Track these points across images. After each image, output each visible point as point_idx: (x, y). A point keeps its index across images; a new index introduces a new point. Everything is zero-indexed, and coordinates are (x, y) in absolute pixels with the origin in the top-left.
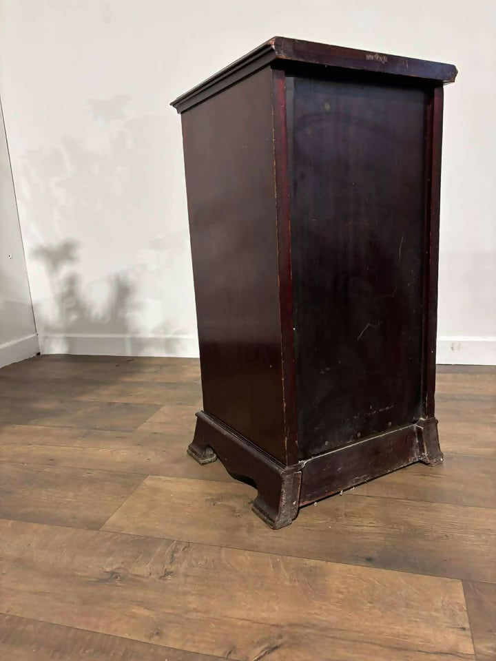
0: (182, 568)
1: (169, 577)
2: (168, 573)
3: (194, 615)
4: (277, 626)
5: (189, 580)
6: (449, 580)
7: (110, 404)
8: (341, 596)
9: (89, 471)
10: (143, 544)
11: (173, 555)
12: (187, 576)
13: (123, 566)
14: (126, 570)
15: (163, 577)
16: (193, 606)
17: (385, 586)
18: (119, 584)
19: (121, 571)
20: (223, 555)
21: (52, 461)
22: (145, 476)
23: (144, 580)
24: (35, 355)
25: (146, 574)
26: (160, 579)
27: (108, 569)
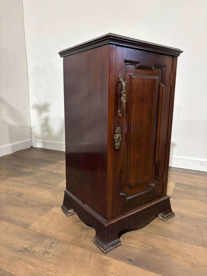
0: (52, 251)
1: (46, 254)
2: (46, 252)
3: (50, 273)
5: (54, 257)
7: (51, 172)
9: (32, 201)
10: (41, 237)
11: (51, 245)
12: (53, 255)
13: (30, 246)
14: (31, 248)
15: (44, 254)
16: (51, 269)
17: (132, 274)
18: (26, 254)
19: (29, 248)
20: (71, 248)
21: (20, 195)
22: (53, 207)
23: (37, 254)
24: (30, 147)
25: (38, 251)
26: (43, 254)
27: (25, 246)
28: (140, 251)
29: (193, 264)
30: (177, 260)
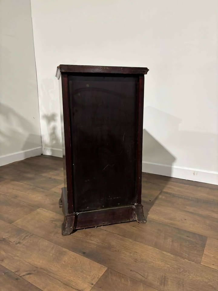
0: (24, 242)
1: (18, 244)
2: (19, 243)
4: (37, 268)
5: (24, 246)
6: (104, 266)
7: (50, 178)
8: (64, 263)
10: (19, 231)
11: (25, 237)
12: (24, 245)
14: (9, 239)
16: (18, 255)
17: (81, 263)
19: (7, 239)
20: (40, 241)
21: (16, 197)
22: (39, 207)
23: (11, 243)
24: (40, 155)
25: (13, 241)
26: (16, 244)
27: (4, 237)
28: (95, 247)
29: (136, 259)
30: (124, 255)
